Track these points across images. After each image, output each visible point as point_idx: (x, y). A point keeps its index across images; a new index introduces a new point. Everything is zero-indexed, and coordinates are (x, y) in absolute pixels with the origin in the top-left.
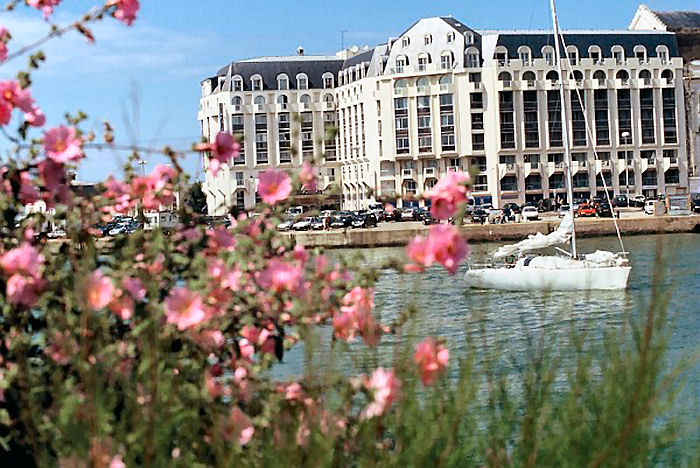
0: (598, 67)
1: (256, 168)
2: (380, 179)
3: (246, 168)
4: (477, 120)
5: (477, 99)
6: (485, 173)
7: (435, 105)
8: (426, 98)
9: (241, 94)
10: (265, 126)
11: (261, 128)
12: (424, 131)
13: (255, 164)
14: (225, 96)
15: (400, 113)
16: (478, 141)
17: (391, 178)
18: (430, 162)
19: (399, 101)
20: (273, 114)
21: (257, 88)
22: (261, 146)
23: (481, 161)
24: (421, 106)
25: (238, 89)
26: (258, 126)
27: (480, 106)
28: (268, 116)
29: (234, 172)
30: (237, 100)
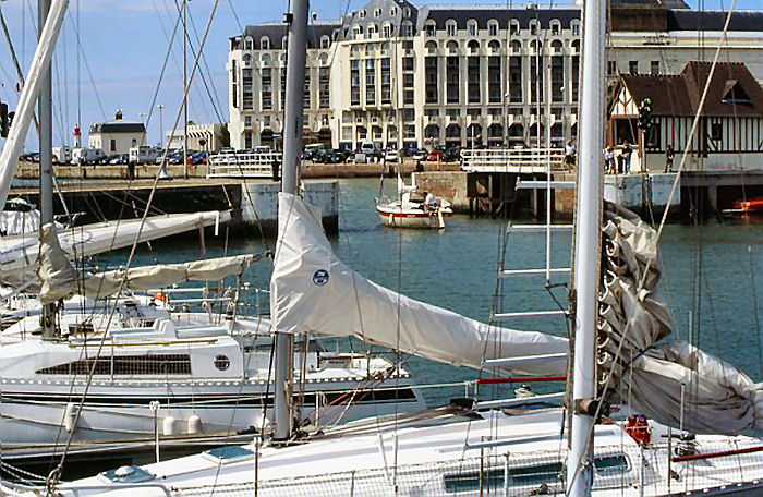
0: (514, 37)
1: (262, 113)
2: (342, 125)
3: (253, 113)
4: (409, 80)
5: (409, 63)
6: (414, 123)
7: (378, 66)
8: (372, 60)
9: (252, 52)
10: (270, 79)
11: (266, 80)
12: (370, 88)
13: (261, 110)
14: (238, 54)
15: (355, 72)
16: (409, 97)
17: (350, 125)
18: (375, 113)
19: (354, 63)
20: (277, 69)
21: (265, 48)
22: (267, 95)
23: (409, 114)
24: (369, 67)
25: (249, 48)
26: (264, 79)
27: (412, 69)
28: (273, 71)
29: (244, 116)
30: (247, 58)
